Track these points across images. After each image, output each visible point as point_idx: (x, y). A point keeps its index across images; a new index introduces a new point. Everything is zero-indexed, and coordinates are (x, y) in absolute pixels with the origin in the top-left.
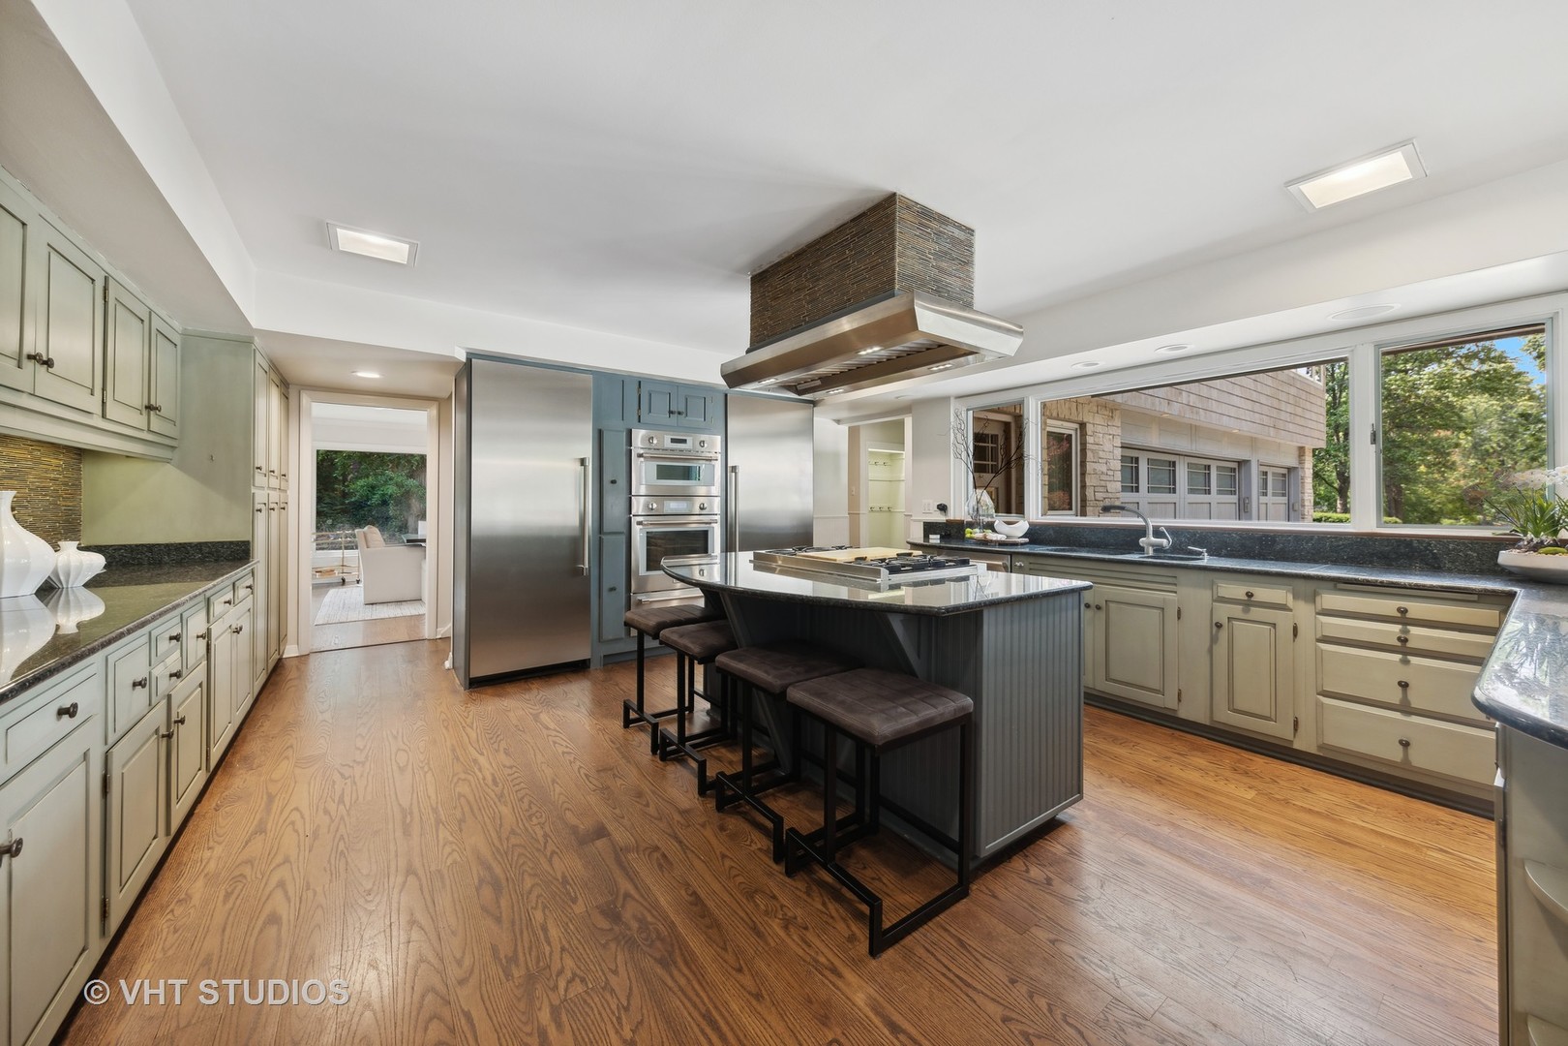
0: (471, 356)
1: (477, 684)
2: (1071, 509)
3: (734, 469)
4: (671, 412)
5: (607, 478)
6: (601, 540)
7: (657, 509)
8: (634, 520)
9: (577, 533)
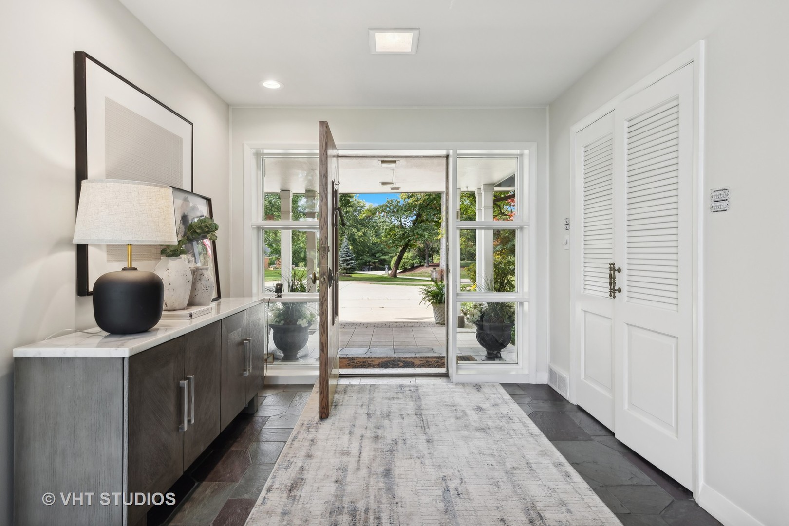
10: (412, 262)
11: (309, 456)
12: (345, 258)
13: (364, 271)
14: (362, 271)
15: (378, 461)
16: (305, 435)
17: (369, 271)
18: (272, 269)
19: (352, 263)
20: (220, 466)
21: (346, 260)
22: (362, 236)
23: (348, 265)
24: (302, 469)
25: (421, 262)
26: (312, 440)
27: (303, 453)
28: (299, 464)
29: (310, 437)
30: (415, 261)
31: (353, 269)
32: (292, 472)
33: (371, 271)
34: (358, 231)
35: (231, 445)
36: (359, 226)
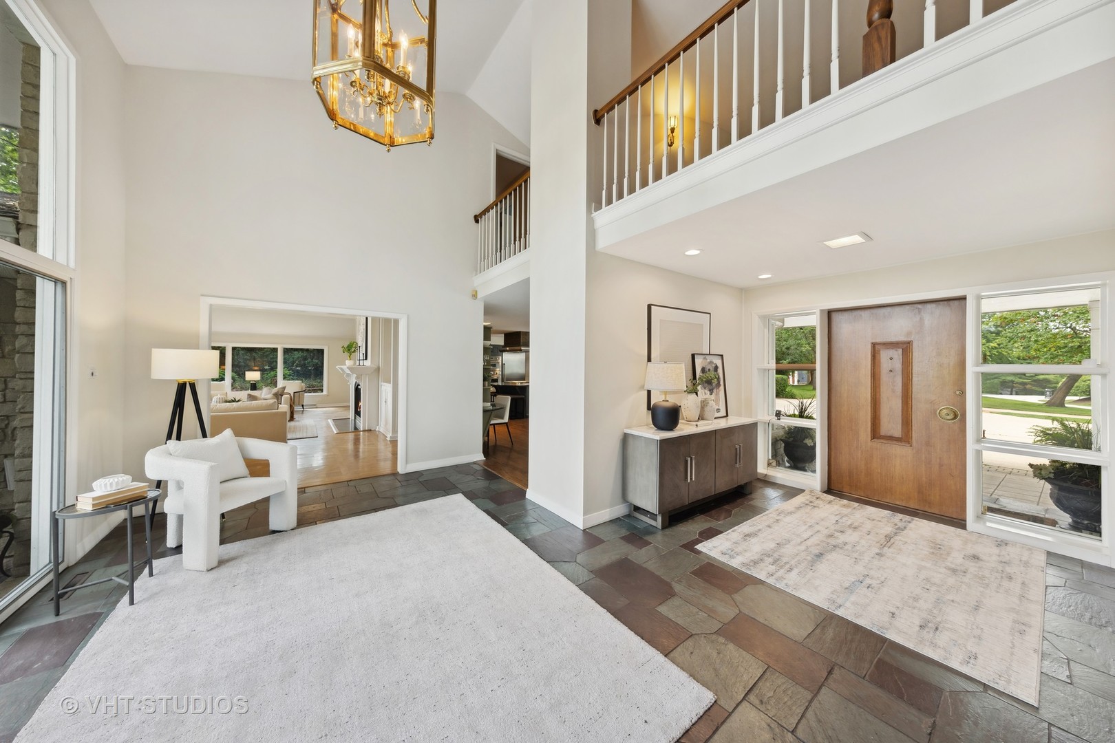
11: (769, 526)
13: (1001, 394)
14: (997, 394)
15: (819, 547)
16: (775, 516)
17: (1011, 394)
20: (713, 512)
24: (760, 530)
26: (777, 520)
27: (767, 523)
28: (759, 528)
29: (778, 518)
32: (752, 530)
33: (1017, 394)
35: (725, 505)
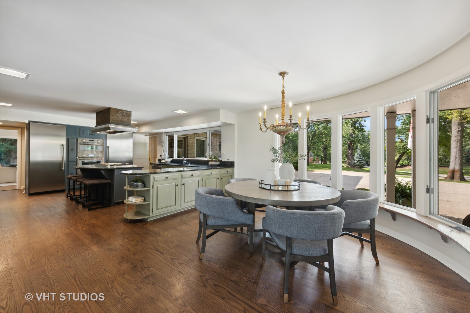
0: (30, 122)
1: (31, 195)
2: (204, 156)
3: (108, 147)
4: (89, 134)
5: (70, 149)
6: (68, 164)
7: (85, 156)
8: (78, 159)
9: (61, 162)
10: (402, 163)
12: (358, 159)
18: (314, 163)
19: (363, 162)
21: (359, 161)
22: (363, 148)
23: (360, 163)
25: (408, 163)
30: (404, 162)
31: (363, 165)
34: (361, 145)
36: (362, 142)
